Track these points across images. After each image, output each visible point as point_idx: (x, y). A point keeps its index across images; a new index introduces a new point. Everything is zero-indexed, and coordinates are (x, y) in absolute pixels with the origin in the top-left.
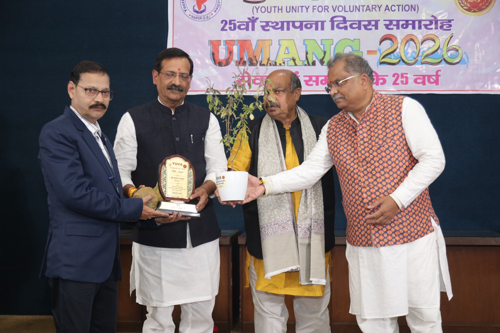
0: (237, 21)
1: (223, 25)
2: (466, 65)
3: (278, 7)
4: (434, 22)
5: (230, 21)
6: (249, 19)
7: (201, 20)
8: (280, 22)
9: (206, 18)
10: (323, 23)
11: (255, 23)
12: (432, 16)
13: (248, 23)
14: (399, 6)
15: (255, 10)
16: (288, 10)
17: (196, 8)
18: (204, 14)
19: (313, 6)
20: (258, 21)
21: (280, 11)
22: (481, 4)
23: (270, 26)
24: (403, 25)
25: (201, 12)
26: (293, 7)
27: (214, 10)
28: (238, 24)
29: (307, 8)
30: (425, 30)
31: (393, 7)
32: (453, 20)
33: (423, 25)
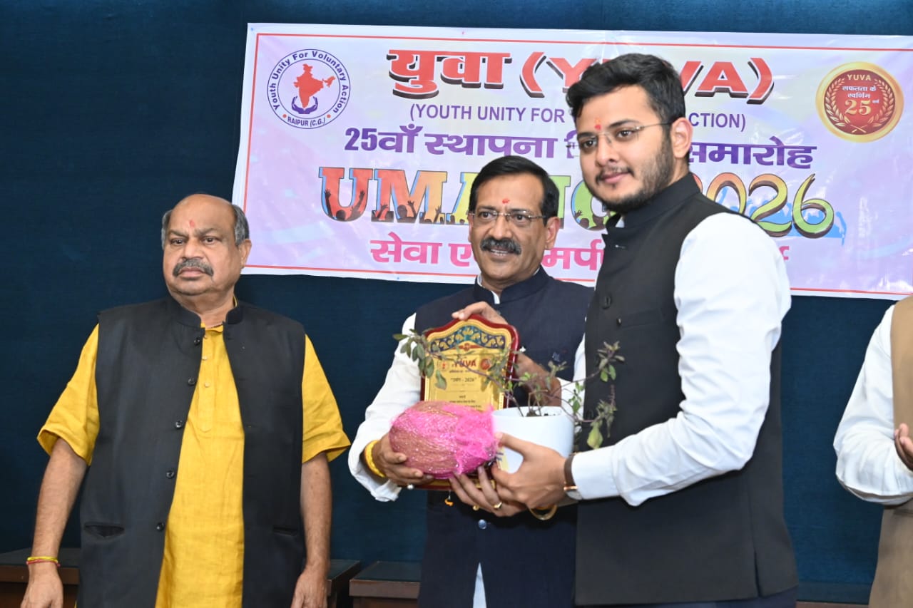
0: (378, 131)
1: (349, 138)
2: (841, 239)
3: (463, 107)
4: (776, 150)
5: (365, 131)
6: (403, 128)
7: (306, 127)
8: (465, 137)
9: (317, 122)
10: (551, 142)
11: (416, 137)
12: (773, 138)
13: (400, 136)
14: (705, 115)
15: (416, 111)
16: (483, 115)
17: (299, 104)
18: (313, 114)
19: (533, 110)
20: (421, 133)
21: (466, 116)
22: (872, 119)
23: (445, 145)
24: (712, 154)
25: (308, 111)
26: (492, 109)
27: (334, 108)
28: (380, 138)
29: (521, 111)
30: (758, 164)
31: (694, 117)
32: (815, 148)
33: (754, 155)
